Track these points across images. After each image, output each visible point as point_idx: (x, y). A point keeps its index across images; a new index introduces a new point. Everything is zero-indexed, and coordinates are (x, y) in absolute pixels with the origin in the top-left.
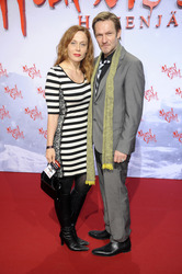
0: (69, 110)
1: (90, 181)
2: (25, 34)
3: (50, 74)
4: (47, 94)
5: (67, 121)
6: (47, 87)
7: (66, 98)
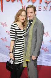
0: (18, 39)
1: (25, 66)
2: (2, 11)
3: (12, 26)
4: (11, 33)
5: (17, 43)
6: (11, 31)
7: (17, 35)
